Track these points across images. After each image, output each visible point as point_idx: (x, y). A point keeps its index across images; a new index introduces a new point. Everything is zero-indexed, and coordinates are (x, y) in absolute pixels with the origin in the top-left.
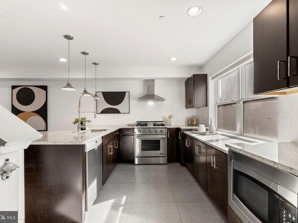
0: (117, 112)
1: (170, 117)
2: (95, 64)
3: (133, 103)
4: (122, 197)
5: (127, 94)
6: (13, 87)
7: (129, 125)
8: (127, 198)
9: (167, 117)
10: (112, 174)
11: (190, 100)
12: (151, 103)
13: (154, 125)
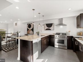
0: (50, 30)
1: (69, 32)
2: (43, 16)
3: (55, 27)
4: (46, 59)
5: (53, 24)
6: (28, 24)
7: (54, 34)
8: (48, 60)
9: (68, 31)
10: (46, 49)
11: (79, 25)
12: (61, 27)
13: (62, 34)
